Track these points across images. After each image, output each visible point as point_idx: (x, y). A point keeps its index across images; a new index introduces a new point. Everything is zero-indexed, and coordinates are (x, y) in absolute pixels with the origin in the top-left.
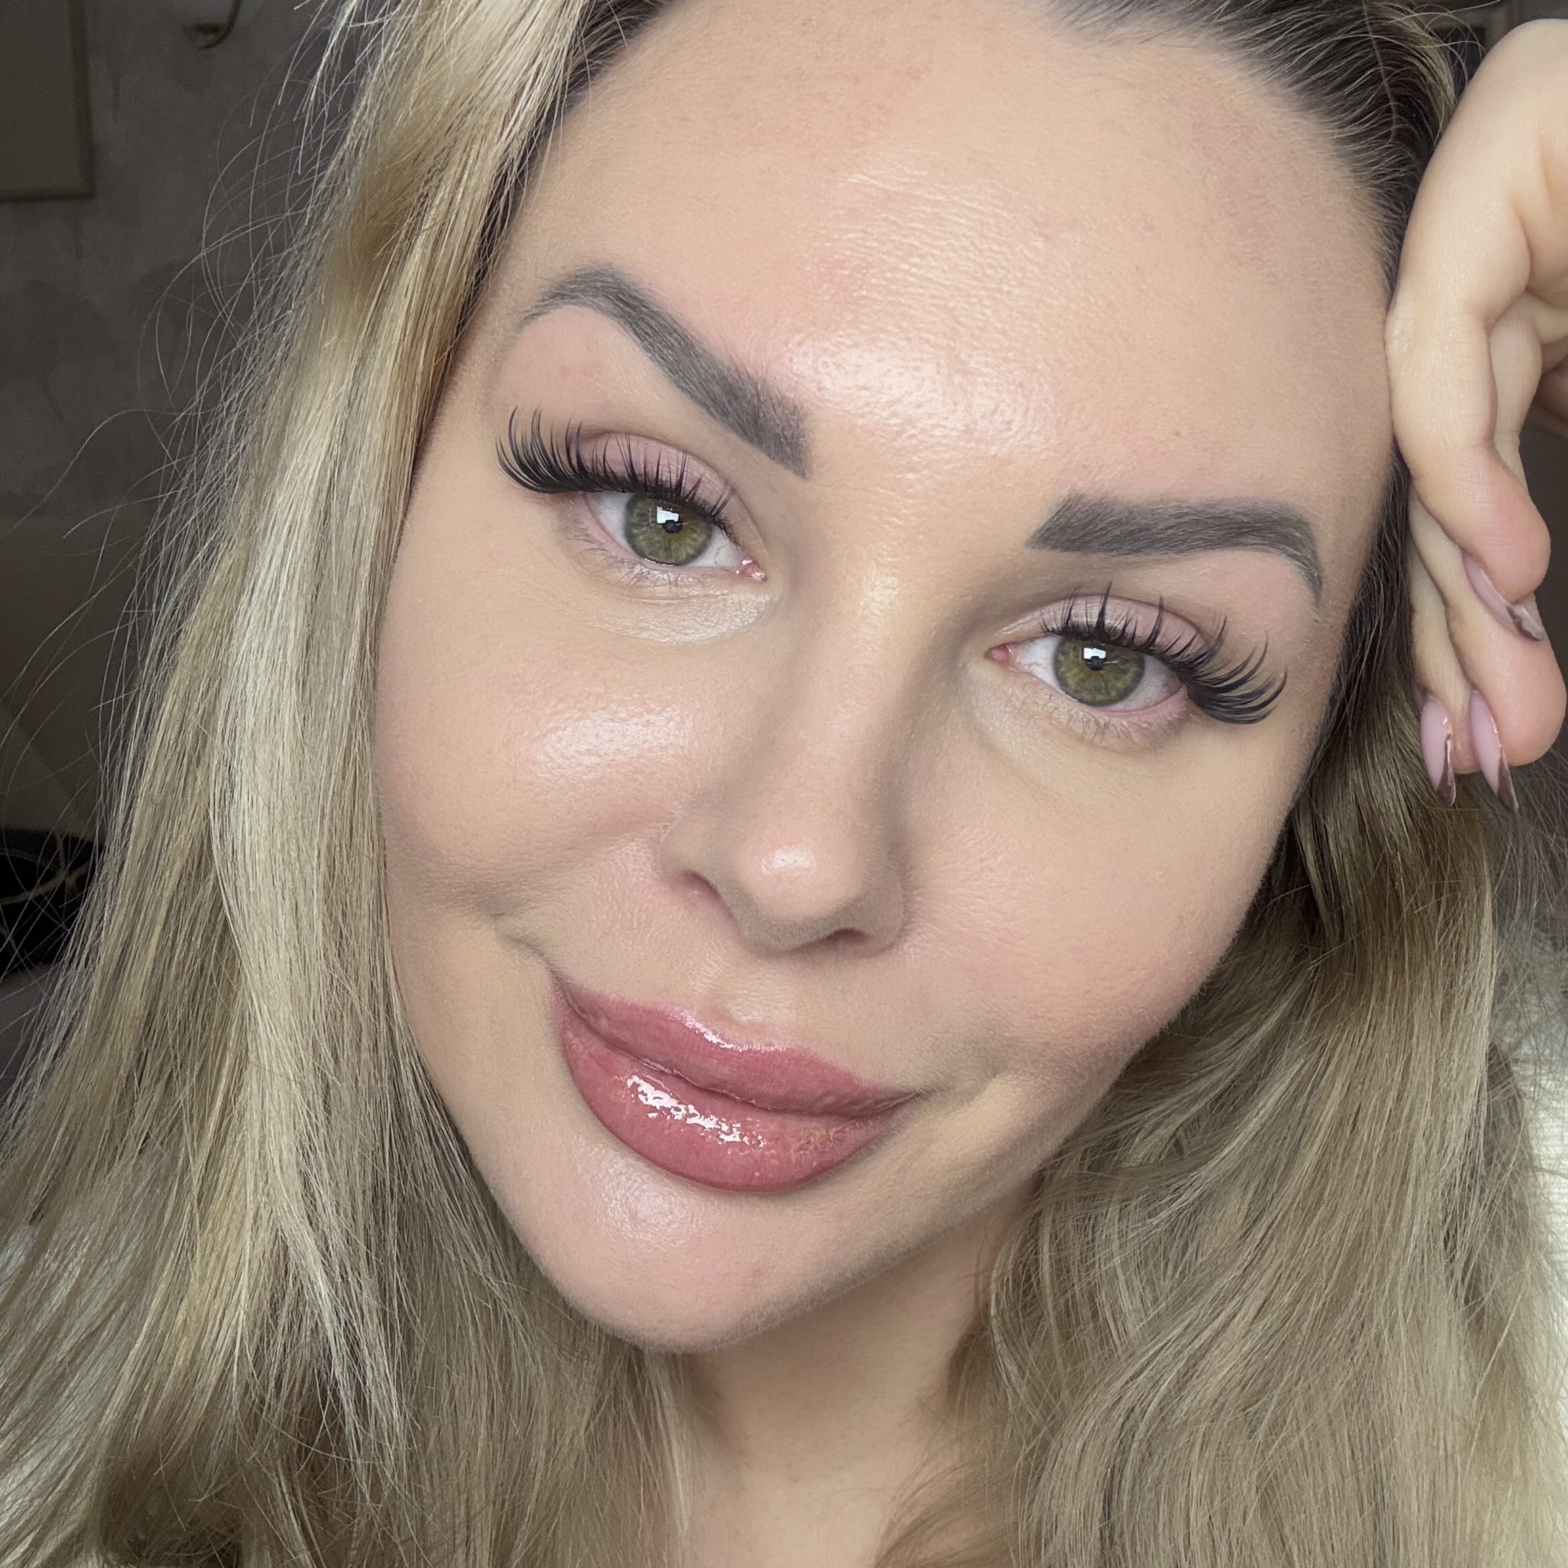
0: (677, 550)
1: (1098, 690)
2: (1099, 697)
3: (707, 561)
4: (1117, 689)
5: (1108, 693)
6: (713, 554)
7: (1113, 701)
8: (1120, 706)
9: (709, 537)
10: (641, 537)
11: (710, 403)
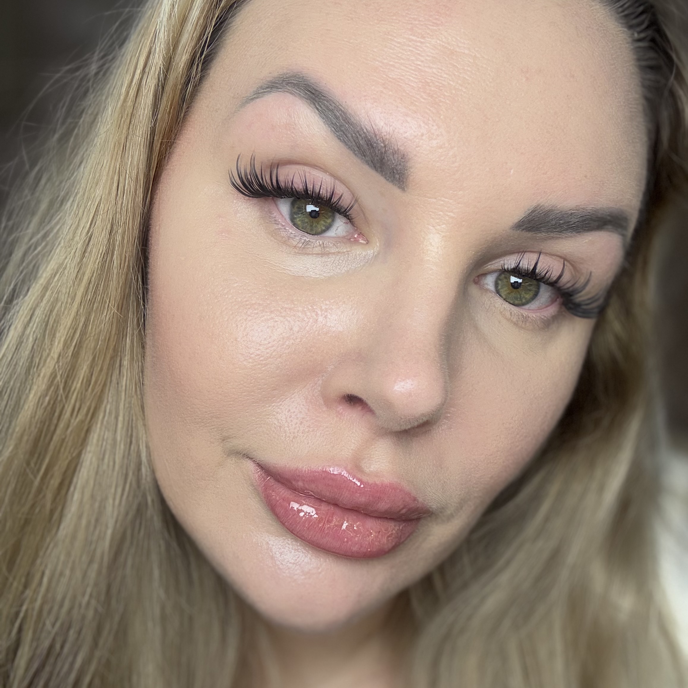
0: (316, 226)
1: (516, 298)
2: (516, 302)
3: (331, 233)
4: (526, 299)
5: (521, 300)
6: (335, 229)
7: (523, 304)
8: (527, 307)
9: (333, 221)
10: (298, 219)
11: (356, 149)
